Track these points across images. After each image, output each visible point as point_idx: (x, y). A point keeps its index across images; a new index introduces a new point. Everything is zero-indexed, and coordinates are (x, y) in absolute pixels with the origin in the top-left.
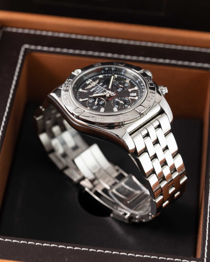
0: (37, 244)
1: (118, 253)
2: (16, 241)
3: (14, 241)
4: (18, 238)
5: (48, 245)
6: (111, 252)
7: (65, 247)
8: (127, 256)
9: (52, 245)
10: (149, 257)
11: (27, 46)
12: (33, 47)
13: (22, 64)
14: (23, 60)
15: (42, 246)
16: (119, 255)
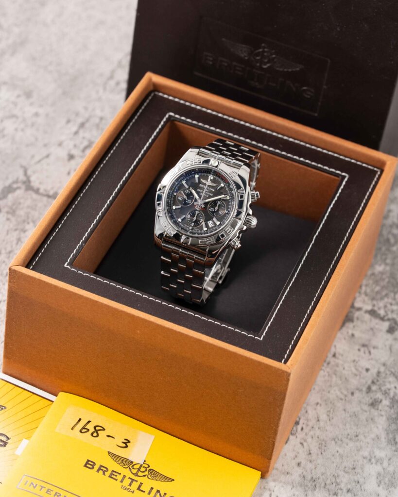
0: (117, 286)
1: (187, 312)
2: (100, 279)
3: (98, 279)
4: (103, 278)
5: (127, 289)
6: (180, 309)
7: (141, 295)
8: (194, 317)
9: (130, 291)
10: (213, 322)
11: (172, 114)
12: (177, 116)
13: (161, 130)
14: (163, 127)
15: (122, 290)
16: (187, 314)
